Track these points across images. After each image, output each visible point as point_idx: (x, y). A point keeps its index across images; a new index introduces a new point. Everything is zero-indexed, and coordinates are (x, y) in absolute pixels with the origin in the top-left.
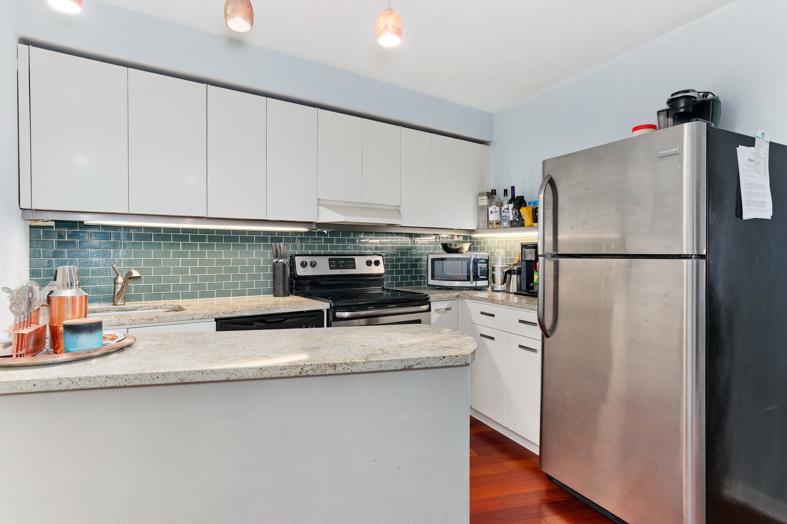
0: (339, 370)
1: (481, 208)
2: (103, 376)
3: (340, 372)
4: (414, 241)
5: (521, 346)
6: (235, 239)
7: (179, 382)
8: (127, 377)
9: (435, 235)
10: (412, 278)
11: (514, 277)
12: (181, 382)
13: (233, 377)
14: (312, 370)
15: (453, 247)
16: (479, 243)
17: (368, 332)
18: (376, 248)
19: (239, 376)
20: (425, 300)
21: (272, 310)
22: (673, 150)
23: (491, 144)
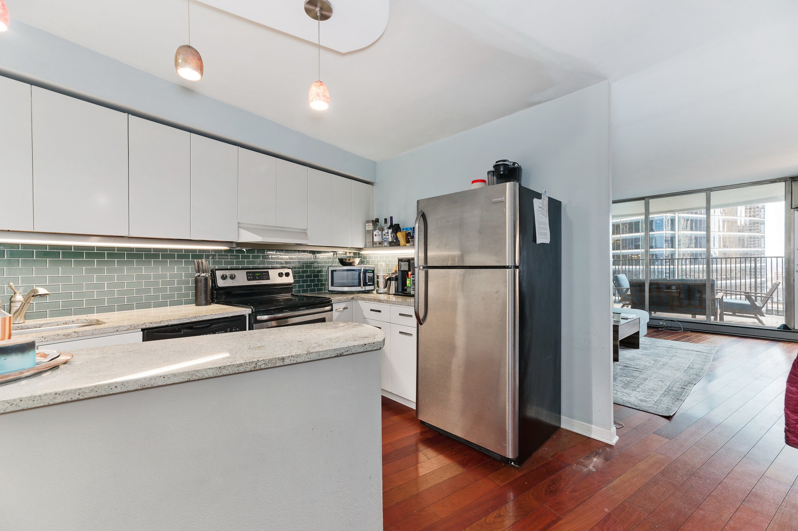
0: (287, 362)
1: (367, 232)
2: (51, 393)
3: (287, 364)
4: (316, 256)
5: (401, 332)
6: (157, 256)
7: (139, 388)
8: (80, 391)
9: (333, 252)
10: (315, 285)
11: (393, 282)
12: (141, 388)
13: (194, 378)
14: (265, 364)
15: (348, 261)
16: (365, 258)
17: (298, 330)
18: (286, 263)
19: (200, 376)
20: (328, 303)
21: (199, 318)
22: (501, 199)
23: (375, 185)
